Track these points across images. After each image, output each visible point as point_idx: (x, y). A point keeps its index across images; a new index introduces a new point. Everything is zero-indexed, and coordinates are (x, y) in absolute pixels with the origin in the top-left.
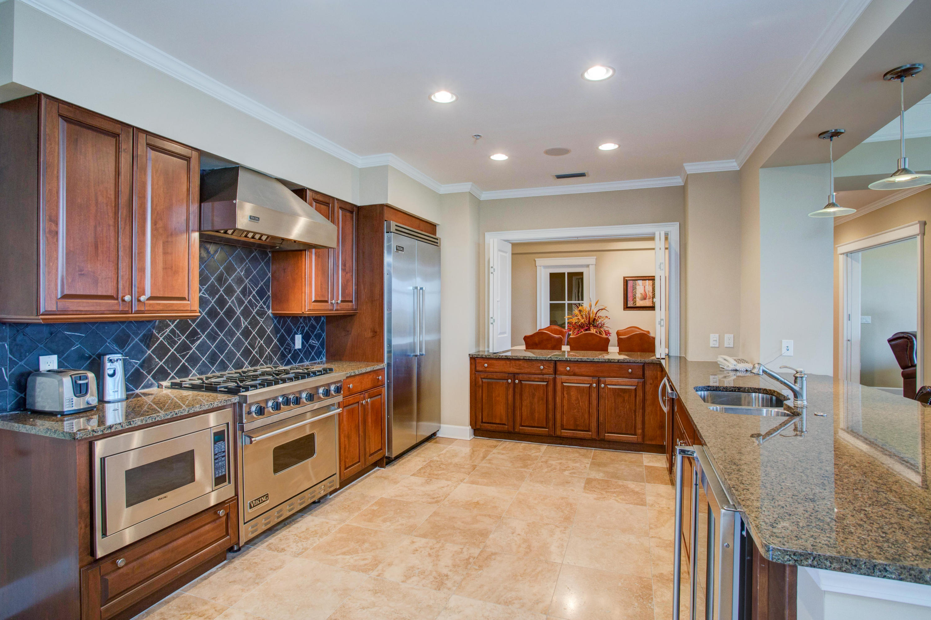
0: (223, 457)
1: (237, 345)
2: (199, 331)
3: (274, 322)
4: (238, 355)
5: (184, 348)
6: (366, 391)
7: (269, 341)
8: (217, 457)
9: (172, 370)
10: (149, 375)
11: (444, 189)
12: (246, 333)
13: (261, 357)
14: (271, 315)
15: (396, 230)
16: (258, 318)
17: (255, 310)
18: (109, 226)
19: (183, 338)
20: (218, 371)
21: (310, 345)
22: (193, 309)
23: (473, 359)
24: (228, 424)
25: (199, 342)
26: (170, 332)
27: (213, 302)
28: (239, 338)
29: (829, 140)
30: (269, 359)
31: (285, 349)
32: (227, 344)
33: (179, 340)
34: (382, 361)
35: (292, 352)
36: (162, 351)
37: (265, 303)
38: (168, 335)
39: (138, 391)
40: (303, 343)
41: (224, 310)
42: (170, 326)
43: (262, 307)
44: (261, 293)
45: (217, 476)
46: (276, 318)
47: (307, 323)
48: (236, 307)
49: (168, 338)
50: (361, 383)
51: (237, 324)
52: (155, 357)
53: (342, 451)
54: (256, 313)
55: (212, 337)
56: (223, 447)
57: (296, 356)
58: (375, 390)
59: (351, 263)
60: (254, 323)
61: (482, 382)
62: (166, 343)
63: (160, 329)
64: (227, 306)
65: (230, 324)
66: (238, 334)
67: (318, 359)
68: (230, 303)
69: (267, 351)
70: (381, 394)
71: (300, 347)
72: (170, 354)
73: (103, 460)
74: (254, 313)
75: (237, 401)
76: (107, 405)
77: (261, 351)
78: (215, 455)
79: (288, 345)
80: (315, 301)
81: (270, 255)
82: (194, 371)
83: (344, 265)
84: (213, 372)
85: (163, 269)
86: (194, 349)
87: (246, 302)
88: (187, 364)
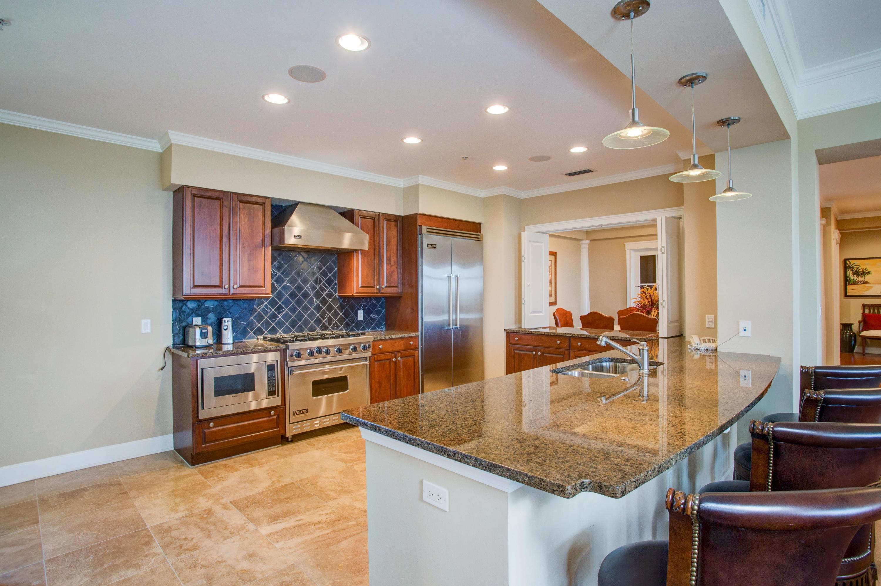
0: (273, 380)
1: (311, 315)
2: (283, 306)
3: (339, 301)
4: (312, 322)
5: (274, 316)
6: (398, 352)
7: (336, 314)
8: (269, 379)
9: (266, 329)
10: (252, 331)
11: (483, 194)
12: (318, 308)
13: (330, 324)
14: (337, 296)
15: (427, 232)
16: (327, 298)
17: (325, 293)
18: (217, 248)
19: (273, 310)
20: (297, 332)
21: (371, 318)
22: (267, 292)
23: (509, 333)
24: (277, 361)
25: (283, 313)
26: (265, 306)
27: (293, 288)
28: (312, 311)
29: (727, 127)
30: (336, 327)
31: (349, 320)
32: (303, 315)
33: (271, 311)
34: (417, 331)
35: (356, 322)
36: (260, 318)
37: (332, 288)
38: (263, 308)
39: (245, 340)
40: (364, 317)
41: (302, 293)
42: (264, 302)
43: (330, 291)
44: (330, 282)
45: (270, 390)
46: (341, 299)
47: (368, 302)
48: (310, 291)
49: (263, 310)
50: (393, 345)
51: (311, 302)
52: (255, 321)
53: (373, 392)
54: (326, 295)
55: (293, 310)
56: (274, 374)
57: (358, 325)
58: (408, 352)
59: (395, 259)
60: (324, 302)
61: (514, 353)
62: (262, 313)
63: (259, 305)
64: (304, 291)
65: (306, 302)
66: (312, 309)
67: (379, 328)
68: (305, 289)
69: (334, 321)
70: (414, 356)
71: (362, 319)
72: (264, 320)
73: (202, 370)
74: (324, 295)
75: (284, 348)
76: (223, 346)
77: (330, 321)
78: (268, 378)
79: (352, 317)
80: (362, 287)
81: (336, 256)
82: (280, 331)
83: (389, 260)
84: (294, 332)
85: (248, 269)
86: (280, 317)
87: (318, 288)
88: (275, 326)
